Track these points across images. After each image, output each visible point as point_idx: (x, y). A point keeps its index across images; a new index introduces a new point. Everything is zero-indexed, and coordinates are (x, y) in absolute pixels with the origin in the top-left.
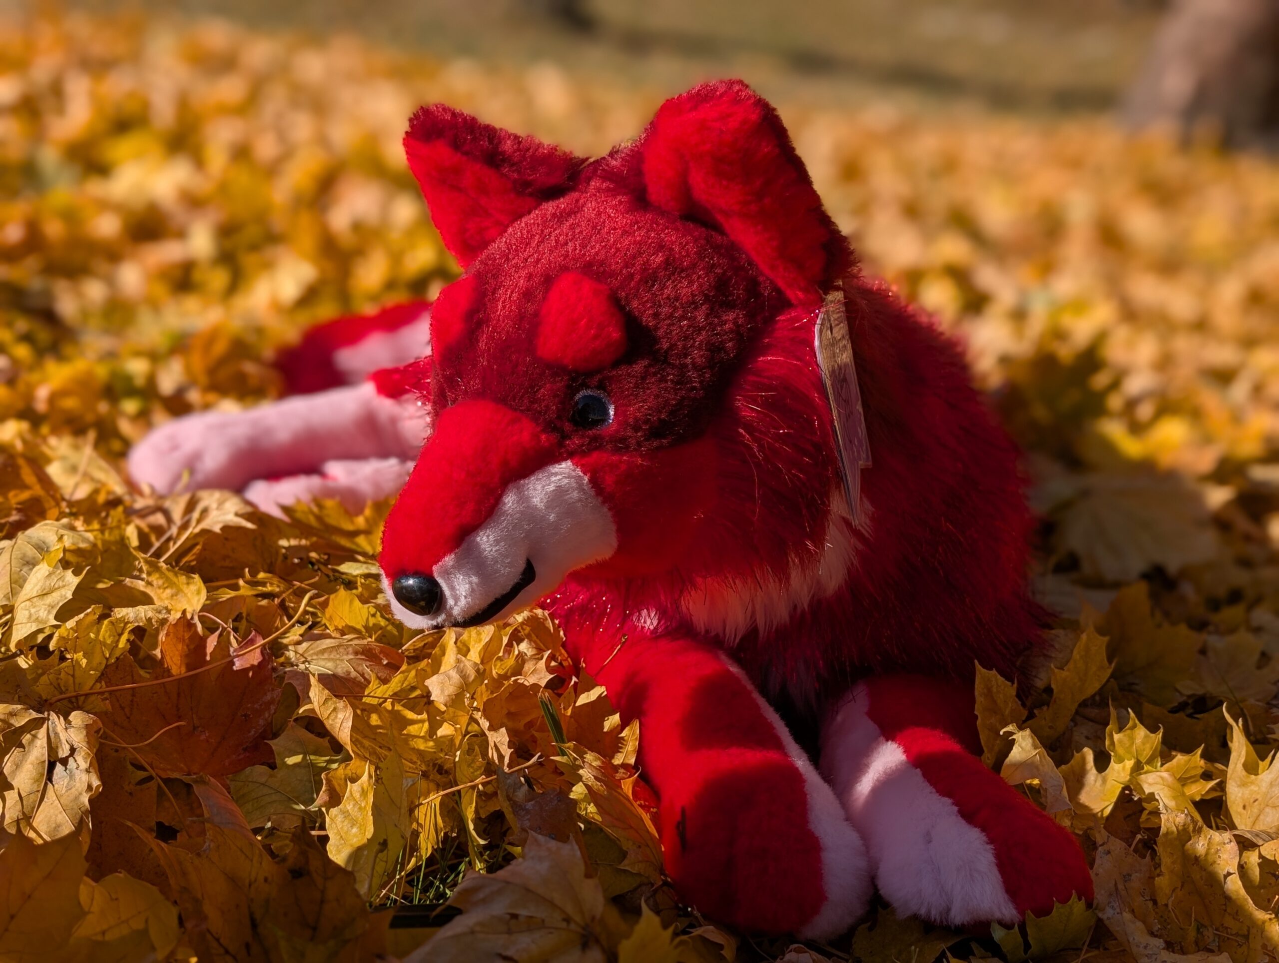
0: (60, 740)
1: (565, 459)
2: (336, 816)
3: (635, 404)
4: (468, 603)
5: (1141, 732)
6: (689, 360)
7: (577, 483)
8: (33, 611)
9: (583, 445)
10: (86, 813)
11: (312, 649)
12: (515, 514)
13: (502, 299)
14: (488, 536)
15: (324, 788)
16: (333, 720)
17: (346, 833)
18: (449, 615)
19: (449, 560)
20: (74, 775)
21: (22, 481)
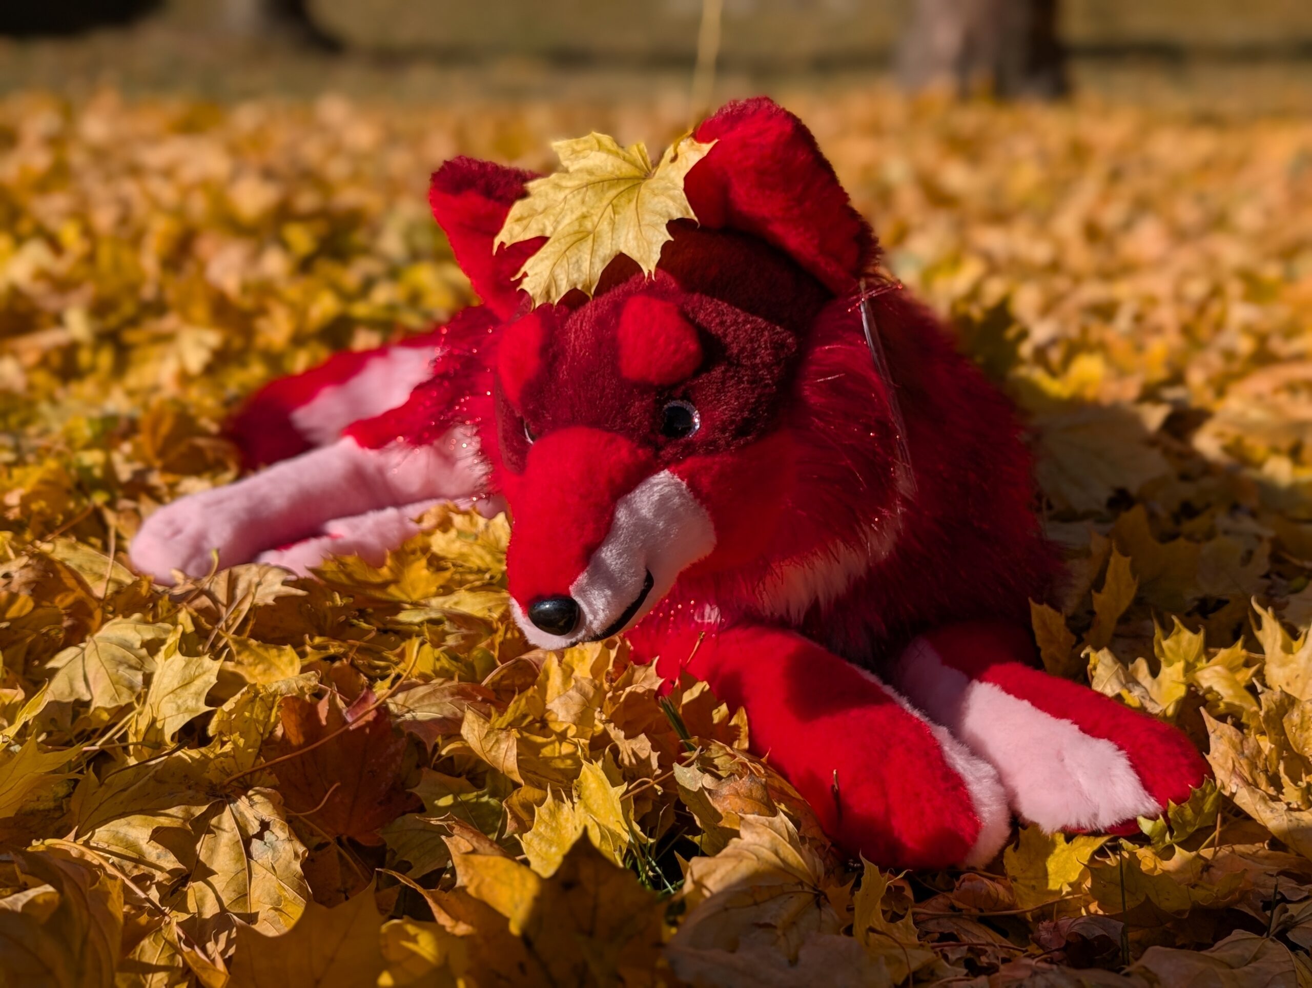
0: (247, 819)
1: (663, 469)
2: (531, 840)
3: (719, 408)
4: (606, 616)
5: (1187, 635)
6: (758, 361)
7: (677, 489)
8: (180, 702)
9: (677, 453)
10: (301, 878)
11: (411, 698)
12: (629, 527)
13: (573, 330)
14: (611, 551)
15: (509, 816)
16: (496, 751)
17: (546, 853)
18: (589, 629)
19: (583, 578)
20: (276, 846)
21: (64, 584)
